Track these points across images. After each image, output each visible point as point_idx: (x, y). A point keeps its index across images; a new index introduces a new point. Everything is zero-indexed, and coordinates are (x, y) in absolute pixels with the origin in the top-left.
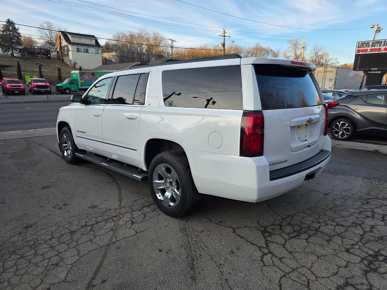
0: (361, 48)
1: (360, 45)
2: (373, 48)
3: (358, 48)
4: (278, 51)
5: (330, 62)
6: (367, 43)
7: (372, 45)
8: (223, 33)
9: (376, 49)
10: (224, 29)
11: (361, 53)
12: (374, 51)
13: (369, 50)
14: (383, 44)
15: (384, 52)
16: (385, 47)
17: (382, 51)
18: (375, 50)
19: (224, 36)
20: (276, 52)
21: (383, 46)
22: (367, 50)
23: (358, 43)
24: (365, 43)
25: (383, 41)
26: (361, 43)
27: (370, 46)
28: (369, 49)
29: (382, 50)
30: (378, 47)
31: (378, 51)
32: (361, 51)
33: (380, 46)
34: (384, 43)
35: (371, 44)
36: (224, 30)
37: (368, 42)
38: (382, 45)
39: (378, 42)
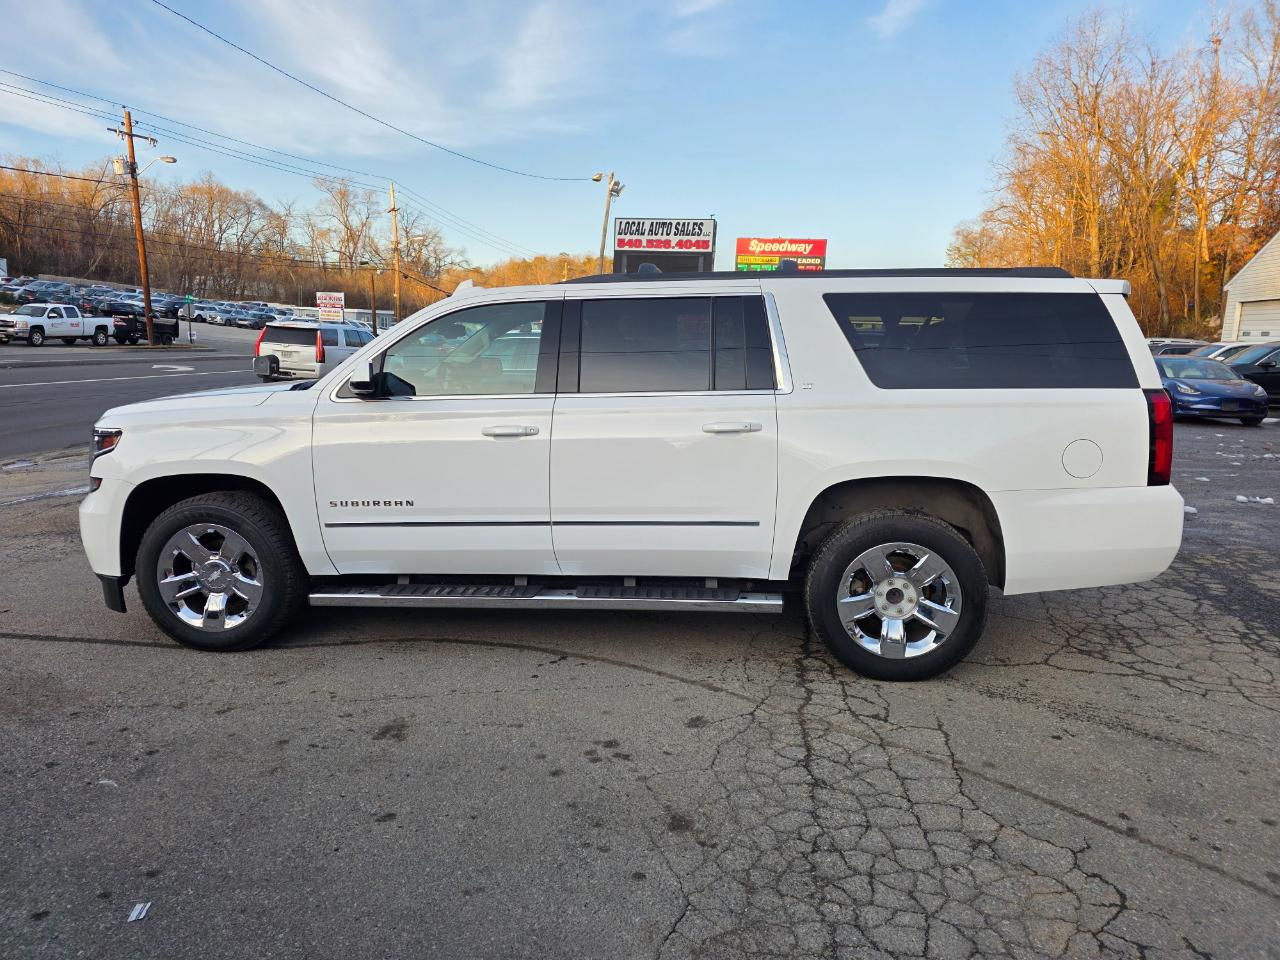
0: (626, 234)
1: (623, 226)
2: (654, 237)
3: (620, 234)
4: (287, 207)
5: (448, 260)
6: (639, 223)
7: (651, 230)
8: (123, 123)
9: (659, 241)
10: (127, 110)
11: (626, 248)
12: (656, 247)
13: (644, 243)
14: (673, 230)
15: (677, 249)
16: (679, 238)
17: (673, 248)
18: (659, 243)
19: (131, 136)
20: (280, 210)
21: (675, 234)
22: (640, 241)
23: (618, 221)
24: (634, 223)
25: (674, 223)
26: (624, 222)
27: (646, 233)
28: (644, 239)
29: (673, 244)
30: (664, 237)
31: (665, 247)
32: (626, 245)
33: (668, 235)
34: (676, 228)
35: (647, 227)
36: (129, 114)
37: (641, 221)
38: (672, 233)
39: (664, 224)
